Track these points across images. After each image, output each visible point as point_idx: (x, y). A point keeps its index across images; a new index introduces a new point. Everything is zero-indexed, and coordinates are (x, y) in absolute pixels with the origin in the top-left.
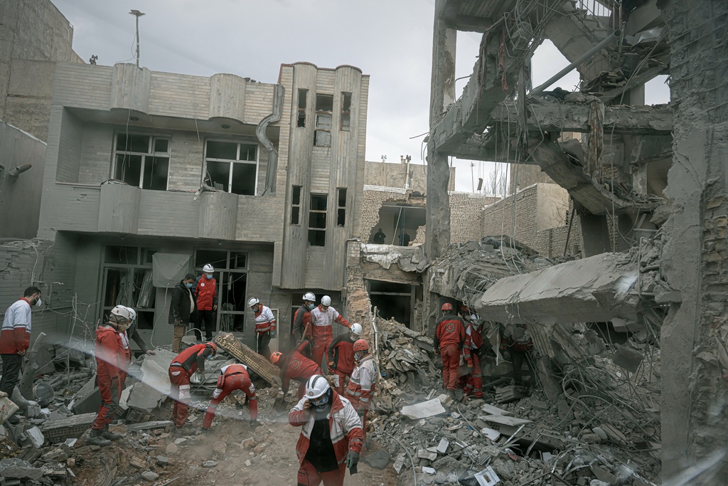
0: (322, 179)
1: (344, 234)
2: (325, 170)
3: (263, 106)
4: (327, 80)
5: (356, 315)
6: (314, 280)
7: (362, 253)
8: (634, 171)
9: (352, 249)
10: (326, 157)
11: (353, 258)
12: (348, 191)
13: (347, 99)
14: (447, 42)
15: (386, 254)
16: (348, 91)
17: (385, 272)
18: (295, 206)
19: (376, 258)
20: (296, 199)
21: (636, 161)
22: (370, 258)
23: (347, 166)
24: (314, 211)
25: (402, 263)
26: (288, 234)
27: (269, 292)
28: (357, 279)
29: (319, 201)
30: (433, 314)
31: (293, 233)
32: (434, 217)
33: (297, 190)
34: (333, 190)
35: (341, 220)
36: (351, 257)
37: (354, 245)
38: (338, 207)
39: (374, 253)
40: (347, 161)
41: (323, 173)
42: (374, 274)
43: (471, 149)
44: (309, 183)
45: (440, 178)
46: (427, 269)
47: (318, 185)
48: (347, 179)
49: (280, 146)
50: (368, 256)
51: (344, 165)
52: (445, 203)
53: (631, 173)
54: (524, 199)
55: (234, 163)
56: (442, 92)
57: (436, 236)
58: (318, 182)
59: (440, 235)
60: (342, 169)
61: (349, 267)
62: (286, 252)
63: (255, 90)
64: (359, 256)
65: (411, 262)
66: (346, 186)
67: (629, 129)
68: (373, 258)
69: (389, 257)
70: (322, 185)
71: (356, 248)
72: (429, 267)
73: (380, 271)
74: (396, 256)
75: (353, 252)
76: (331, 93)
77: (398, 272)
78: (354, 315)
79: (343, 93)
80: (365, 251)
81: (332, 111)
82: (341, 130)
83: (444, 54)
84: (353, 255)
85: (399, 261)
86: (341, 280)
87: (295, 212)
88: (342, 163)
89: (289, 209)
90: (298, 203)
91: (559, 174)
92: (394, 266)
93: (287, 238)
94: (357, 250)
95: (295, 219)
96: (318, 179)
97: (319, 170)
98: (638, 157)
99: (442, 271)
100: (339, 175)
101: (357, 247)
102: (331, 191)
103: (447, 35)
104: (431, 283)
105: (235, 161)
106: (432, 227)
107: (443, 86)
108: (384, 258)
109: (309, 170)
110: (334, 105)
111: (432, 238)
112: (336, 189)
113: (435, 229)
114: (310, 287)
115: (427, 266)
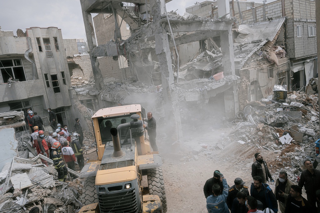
1: (67, 87)
3: (24, 46)
4: (45, 32)
6: (60, 104)
7: (76, 92)
10: (53, 61)
11: (74, 95)
12: (65, 72)
13: (56, 39)
14: (89, 19)
15: (84, 91)
16: (55, 36)
17: (85, 97)
18: (47, 81)
19: (81, 93)
20: (47, 78)
22: (79, 93)
23: (62, 64)
24: (53, 81)
25: (90, 93)
26: (47, 91)
27: (42, 112)
28: (77, 101)
29: (54, 77)
31: (49, 91)
33: (46, 75)
35: (64, 83)
37: (73, 91)
38: (63, 78)
40: (62, 62)
41: (53, 67)
42: (81, 98)
44: (49, 71)
48: (63, 68)
49: (35, 61)
50: (78, 93)
51: (61, 63)
52: (100, 73)
55: (13, 68)
56: (91, 37)
57: (100, 83)
60: (60, 65)
62: (48, 97)
63: (19, 40)
66: (63, 71)
69: (85, 92)
70: (54, 72)
73: (83, 97)
74: (87, 91)
75: (73, 93)
76: (48, 37)
77: (89, 96)
79: (53, 37)
81: (50, 44)
82: (56, 51)
83: (89, 24)
86: (70, 102)
87: (48, 83)
89: (45, 82)
90: (48, 80)
92: (88, 94)
93: (48, 93)
95: (48, 86)
96: (52, 70)
97: (51, 67)
99: (107, 94)
100: (60, 67)
102: (58, 73)
103: (89, 17)
104: (102, 98)
105: (13, 67)
106: (98, 80)
107: (91, 35)
108: (83, 92)
109: (48, 67)
110: (51, 42)
111: (98, 84)
112: (60, 72)
113: (99, 81)
114: (59, 107)
115: (99, 93)
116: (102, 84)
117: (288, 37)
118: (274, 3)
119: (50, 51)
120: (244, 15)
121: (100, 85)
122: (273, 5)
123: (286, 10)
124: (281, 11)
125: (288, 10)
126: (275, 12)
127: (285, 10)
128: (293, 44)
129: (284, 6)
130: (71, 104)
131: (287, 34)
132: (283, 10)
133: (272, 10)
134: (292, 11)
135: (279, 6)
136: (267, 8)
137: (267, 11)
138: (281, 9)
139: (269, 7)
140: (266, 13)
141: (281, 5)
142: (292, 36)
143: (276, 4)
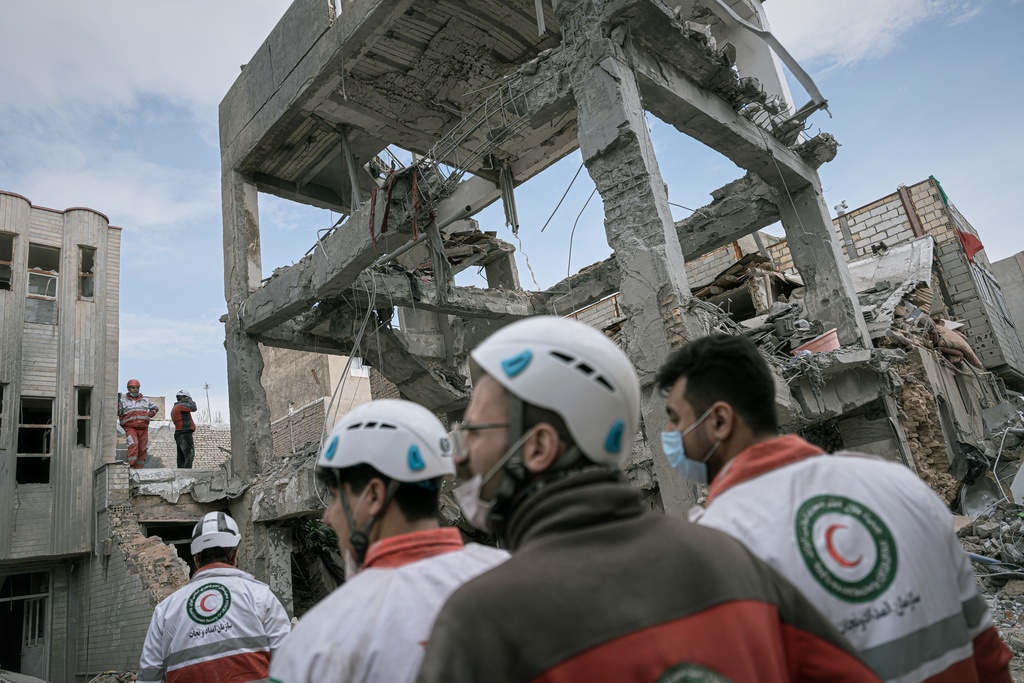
0: (42, 374)
1: (91, 456)
2: (49, 360)
4: (49, 225)
5: (155, 566)
6: (31, 543)
7: (131, 481)
8: (459, 364)
9: (116, 476)
10: (50, 340)
11: (118, 491)
12: (94, 391)
13: (88, 255)
15: (170, 480)
16: (90, 244)
17: (170, 508)
19: (154, 489)
21: (460, 352)
22: (145, 489)
23: (92, 353)
24: (26, 425)
25: (197, 491)
28: (128, 523)
29: (37, 411)
30: (259, 554)
32: (248, 418)
34: (66, 390)
35: (82, 436)
36: (114, 490)
37: (118, 471)
38: (78, 417)
39: (152, 481)
40: (93, 345)
41: (45, 365)
42: (152, 514)
43: (284, 333)
44: (20, 379)
45: (252, 367)
46: (245, 491)
47: (35, 383)
48: (92, 372)
50: (142, 487)
51: (87, 351)
52: (262, 400)
53: (455, 365)
54: (304, 421)
56: (245, 258)
57: (254, 444)
58: (36, 378)
59: (259, 442)
60: (83, 358)
61: (110, 507)
64: (127, 486)
65: (211, 490)
66: (92, 384)
67: (469, 309)
68: (150, 489)
69: (176, 484)
70: (40, 384)
71: (122, 476)
72: (249, 487)
73: (162, 508)
74: (187, 481)
75: (116, 481)
76: (58, 245)
77: (190, 507)
78: (150, 568)
79: (80, 247)
80: (135, 478)
81: (58, 271)
82: (79, 299)
83: (243, 213)
84: (116, 487)
85: (193, 489)
86: (88, 534)
88: (82, 348)
90: (1, 412)
91: (389, 364)
92: (185, 499)
94: (124, 479)
96: (35, 373)
97: (35, 359)
98: (461, 347)
100: (78, 366)
101: (123, 473)
102: (62, 392)
103: (245, 191)
104: (256, 509)
106: (247, 431)
107: (247, 252)
108: (168, 487)
109: (19, 359)
110: (63, 263)
111: (247, 448)
112: (71, 388)
113: (250, 436)
114: (23, 555)
115: (245, 487)
116: (264, 452)
117: (957, 298)
118: (877, 204)
119: (49, 298)
120: (776, 255)
121: (254, 451)
122: (874, 212)
123: (922, 219)
124: (908, 225)
125: (930, 217)
126: (885, 231)
127: (919, 220)
128: (983, 319)
129: (914, 208)
130: (93, 544)
131: (951, 291)
132: (914, 220)
133: (874, 226)
134: (945, 220)
135: (895, 213)
136: (855, 224)
137: (858, 233)
138: (905, 218)
139: (858, 219)
140: (855, 237)
141: (902, 208)
142: (971, 293)
143: (883, 209)
